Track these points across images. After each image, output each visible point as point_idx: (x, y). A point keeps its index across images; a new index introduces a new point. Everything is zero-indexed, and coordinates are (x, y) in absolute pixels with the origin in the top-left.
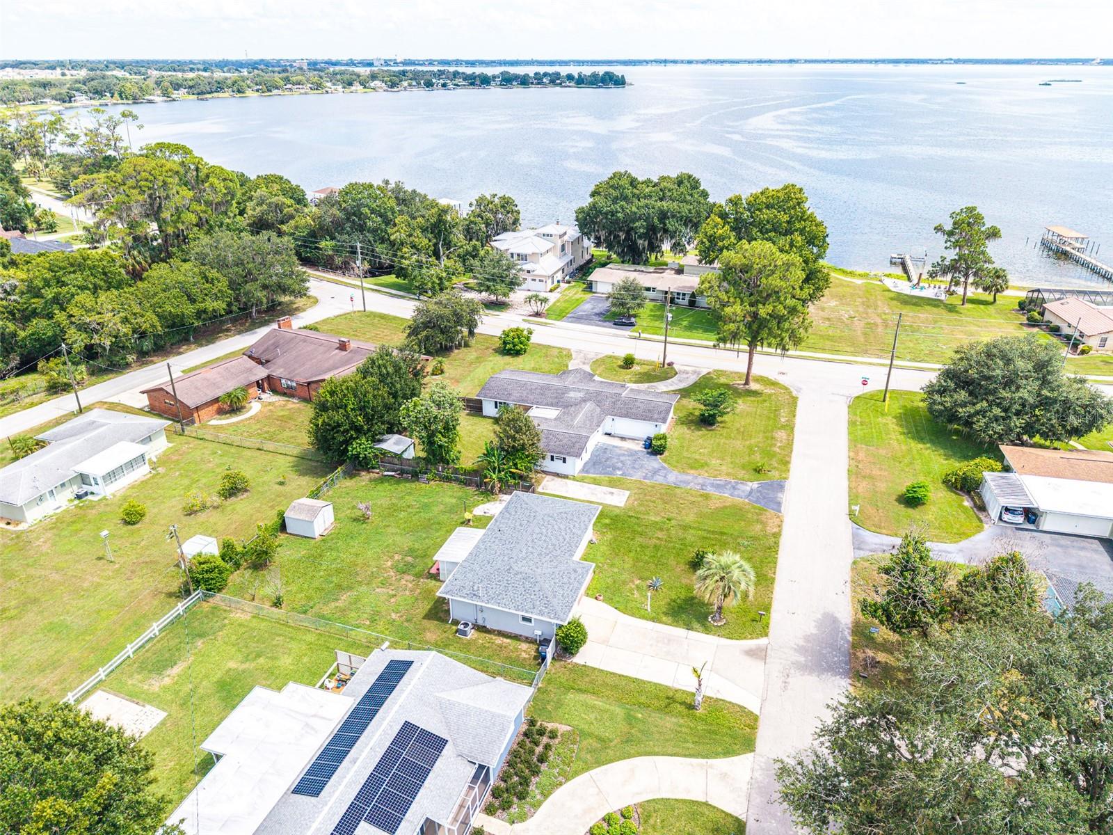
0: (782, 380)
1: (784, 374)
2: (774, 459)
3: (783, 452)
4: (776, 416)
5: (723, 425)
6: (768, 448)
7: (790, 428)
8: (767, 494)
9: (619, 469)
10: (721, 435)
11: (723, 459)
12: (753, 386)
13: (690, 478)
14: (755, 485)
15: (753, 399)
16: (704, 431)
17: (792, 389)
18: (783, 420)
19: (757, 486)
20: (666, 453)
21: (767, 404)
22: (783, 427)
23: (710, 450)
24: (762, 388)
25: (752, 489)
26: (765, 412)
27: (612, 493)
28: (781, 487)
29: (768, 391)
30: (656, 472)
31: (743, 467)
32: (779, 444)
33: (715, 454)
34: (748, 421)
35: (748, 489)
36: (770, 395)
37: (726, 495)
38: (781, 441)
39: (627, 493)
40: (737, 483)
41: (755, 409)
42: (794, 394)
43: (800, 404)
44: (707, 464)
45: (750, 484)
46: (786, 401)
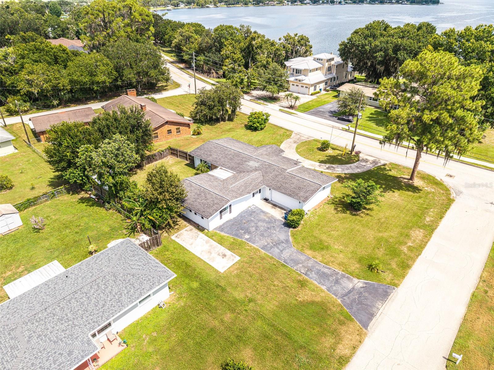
0: (448, 182)
1: (451, 176)
2: (396, 259)
3: (409, 253)
4: (423, 213)
5: (368, 212)
6: (397, 246)
7: (431, 229)
8: (366, 299)
9: (249, 233)
10: (360, 221)
11: (346, 247)
12: (417, 182)
13: (303, 258)
14: (359, 284)
15: (410, 193)
16: (348, 215)
17: (452, 191)
18: (428, 219)
19: (361, 285)
20: (299, 228)
21: (421, 201)
22: (424, 227)
23: (341, 233)
24: (425, 185)
25: (353, 288)
26: (415, 208)
27: (224, 256)
28: (385, 295)
29: (428, 189)
30: (277, 244)
31: (360, 261)
32: (410, 244)
33: (342, 240)
34: (393, 213)
35: (351, 286)
36: (428, 193)
37: (324, 288)
38: (414, 241)
39: (238, 258)
40: (343, 276)
41: (406, 204)
42: (453, 195)
43: (453, 207)
44: (327, 248)
45: (356, 280)
46: (441, 202)
